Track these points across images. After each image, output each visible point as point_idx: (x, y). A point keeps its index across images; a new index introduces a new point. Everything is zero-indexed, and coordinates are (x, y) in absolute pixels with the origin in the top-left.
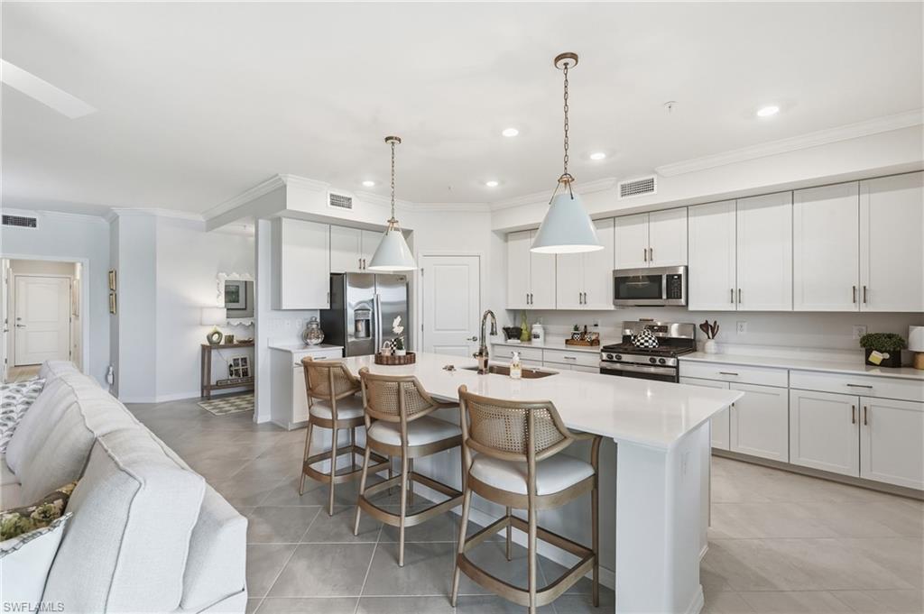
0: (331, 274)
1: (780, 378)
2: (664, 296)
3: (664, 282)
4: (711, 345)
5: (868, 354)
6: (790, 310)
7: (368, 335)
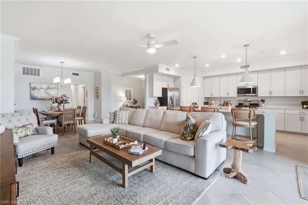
0: (162, 88)
1: (283, 111)
2: (252, 93)
3: (252, 90)
4: (263, 105)
5: (303, 106)
6: (284, 96)
7: (172, 104)
